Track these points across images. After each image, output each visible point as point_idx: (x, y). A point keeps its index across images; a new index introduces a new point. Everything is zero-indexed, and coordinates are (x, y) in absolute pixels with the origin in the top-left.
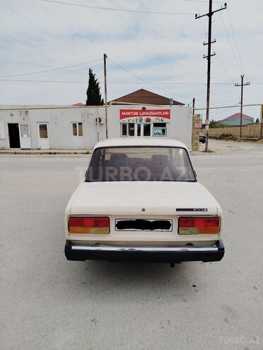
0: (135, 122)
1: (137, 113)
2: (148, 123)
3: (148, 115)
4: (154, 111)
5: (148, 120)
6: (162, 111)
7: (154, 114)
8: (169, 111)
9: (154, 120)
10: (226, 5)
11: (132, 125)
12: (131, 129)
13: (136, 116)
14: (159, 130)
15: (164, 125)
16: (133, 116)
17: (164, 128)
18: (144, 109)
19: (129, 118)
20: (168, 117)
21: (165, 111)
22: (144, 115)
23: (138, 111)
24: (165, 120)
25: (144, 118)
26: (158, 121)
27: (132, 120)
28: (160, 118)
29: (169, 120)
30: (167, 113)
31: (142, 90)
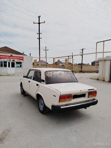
0: (7, 61)
1: (8, 57)
2: (13, 62)
3: (13, 58)
4: (16, 57)
5: (14, 61)
6: (20, 57)
7: (16, 58)
8: (23, 57)
9: (16, 60)
10: (45, 22)
11: (5, 62)
12: (5, 64)
13: (7, 58)
14: (19, 65)
15: (21, 63)
16: (6, 58)
17: (21, 64)
18: (11, 56)
19: (4, 59)
20: (23, 60)
21: (21, 57)
22: (12, 58)
23: (9, 56)
24: (21, 61)
25: (12, 60)
26: (18, 61)
27: (5, 60)
28: (19, 60)
29: (23, 61)
30: (22, 58)
31: (6, 47)
